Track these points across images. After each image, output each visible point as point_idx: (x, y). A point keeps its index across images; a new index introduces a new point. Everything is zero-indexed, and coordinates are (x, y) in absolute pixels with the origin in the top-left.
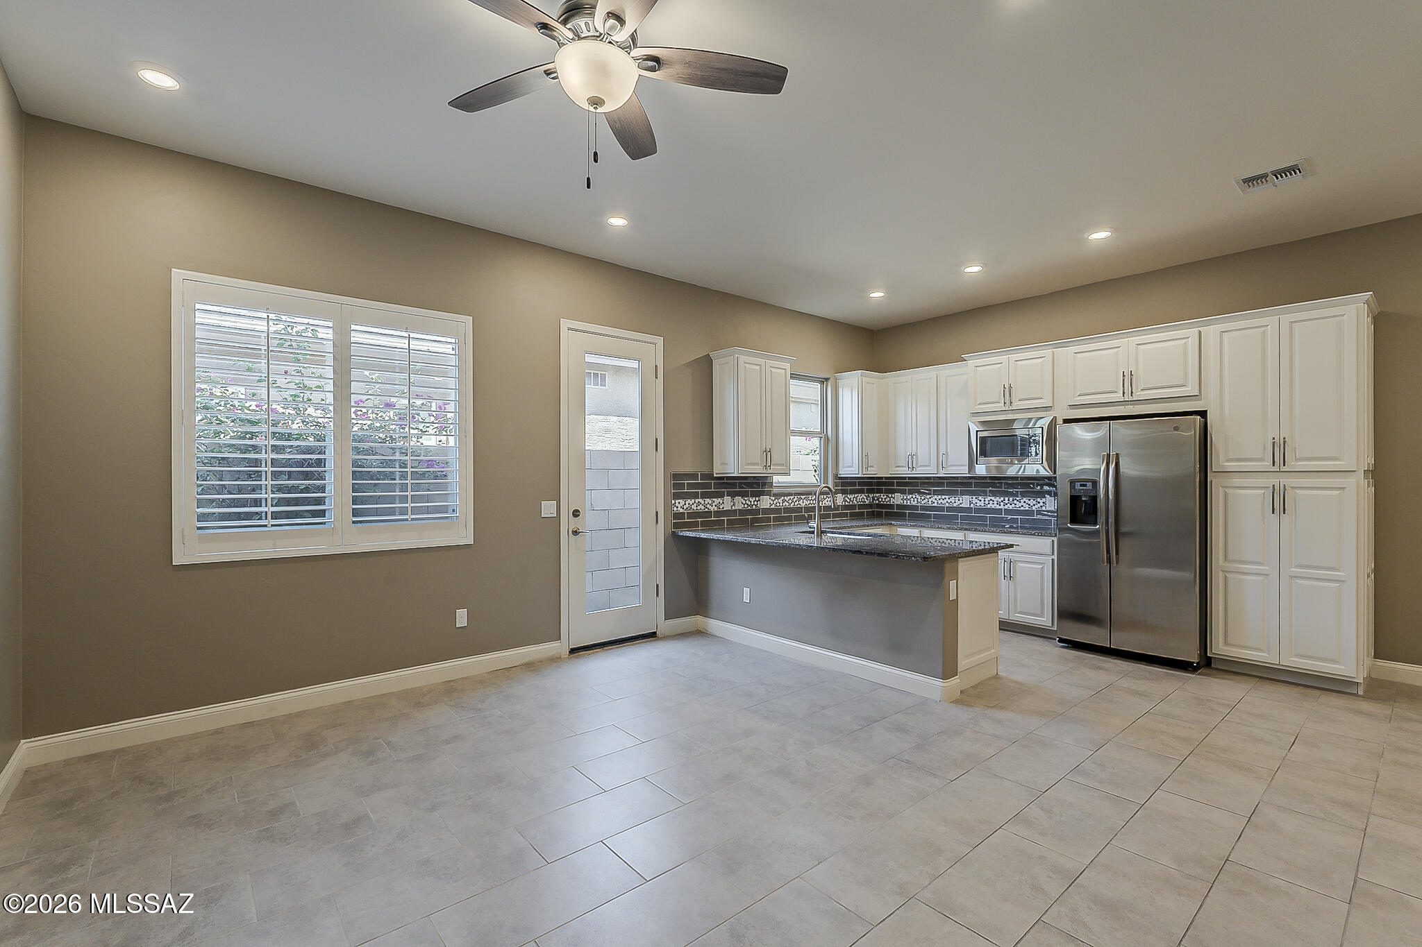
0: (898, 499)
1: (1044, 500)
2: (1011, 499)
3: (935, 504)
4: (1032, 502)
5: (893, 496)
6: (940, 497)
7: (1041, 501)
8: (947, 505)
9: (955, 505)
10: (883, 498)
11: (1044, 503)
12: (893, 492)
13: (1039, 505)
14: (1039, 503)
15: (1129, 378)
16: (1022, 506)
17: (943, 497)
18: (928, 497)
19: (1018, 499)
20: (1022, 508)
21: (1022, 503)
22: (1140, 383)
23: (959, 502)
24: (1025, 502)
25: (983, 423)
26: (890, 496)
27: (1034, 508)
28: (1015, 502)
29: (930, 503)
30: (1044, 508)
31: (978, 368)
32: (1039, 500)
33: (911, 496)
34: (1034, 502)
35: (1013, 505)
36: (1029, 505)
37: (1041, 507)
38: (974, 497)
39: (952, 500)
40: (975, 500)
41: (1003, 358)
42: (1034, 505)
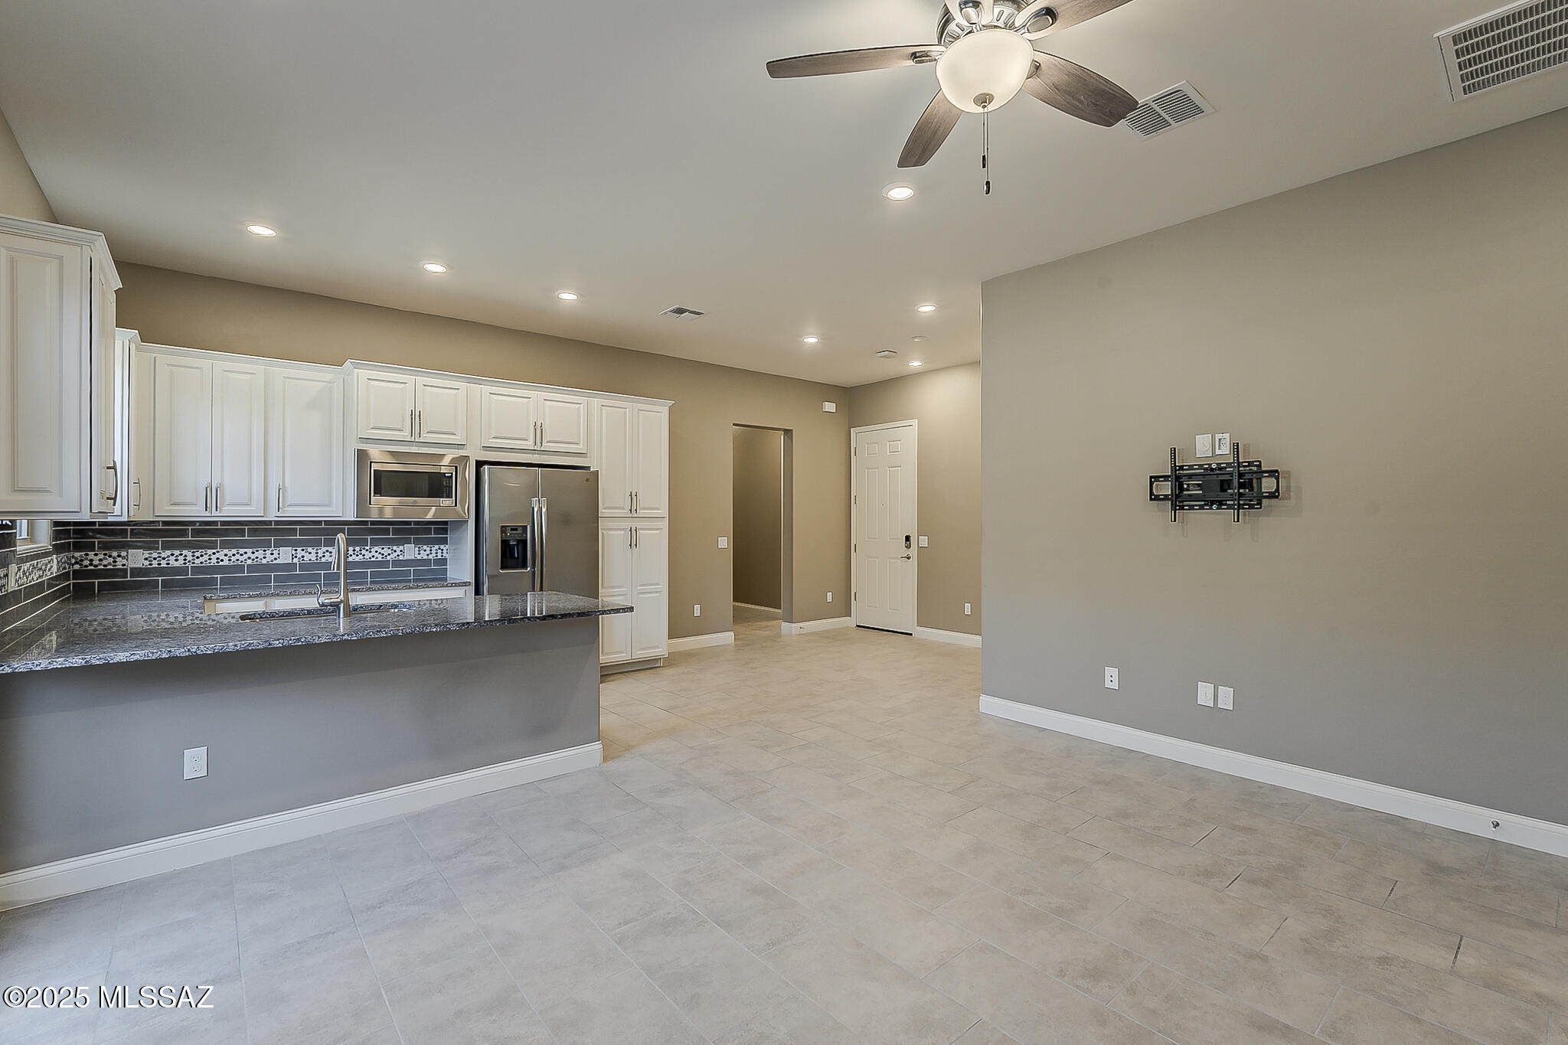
0: (137, 558)
1: (401, 548)
2: (357, 549)
3: (226, 563)
4: (386, 551)
5: (124, 554)
6: (234, 551)
7: (398, 550)
8: (249, 562)
9: (264, 561)
10: (97, 559)
11: (401, 551)
12: (126, 546)
13: (395, 554)
14: (395, 551)
15: (539, 430)
16: (373, 556)
17: (242, 551)
18: (210, 552)
19: (366, 548)
20: (373, 559)
21: (373, 553)
22: (547, 437)
23: (273, 557)
24: (376, 552)
25: (391, 453)
26: (115, 554)
27: (389, 558)
28: (363, 552)
29: (214, 561)
30: (401, 558)
31: (372, 382)
32: (395, 548)
33: (169, 552)
34: (390, 551)
35: (361, 557)
36: (383, 555)
37: (398, 556)
38: (299, 549)
39: (260, 554)
40: (300, 553)
41: (409, 379)
42: (389, 555)
